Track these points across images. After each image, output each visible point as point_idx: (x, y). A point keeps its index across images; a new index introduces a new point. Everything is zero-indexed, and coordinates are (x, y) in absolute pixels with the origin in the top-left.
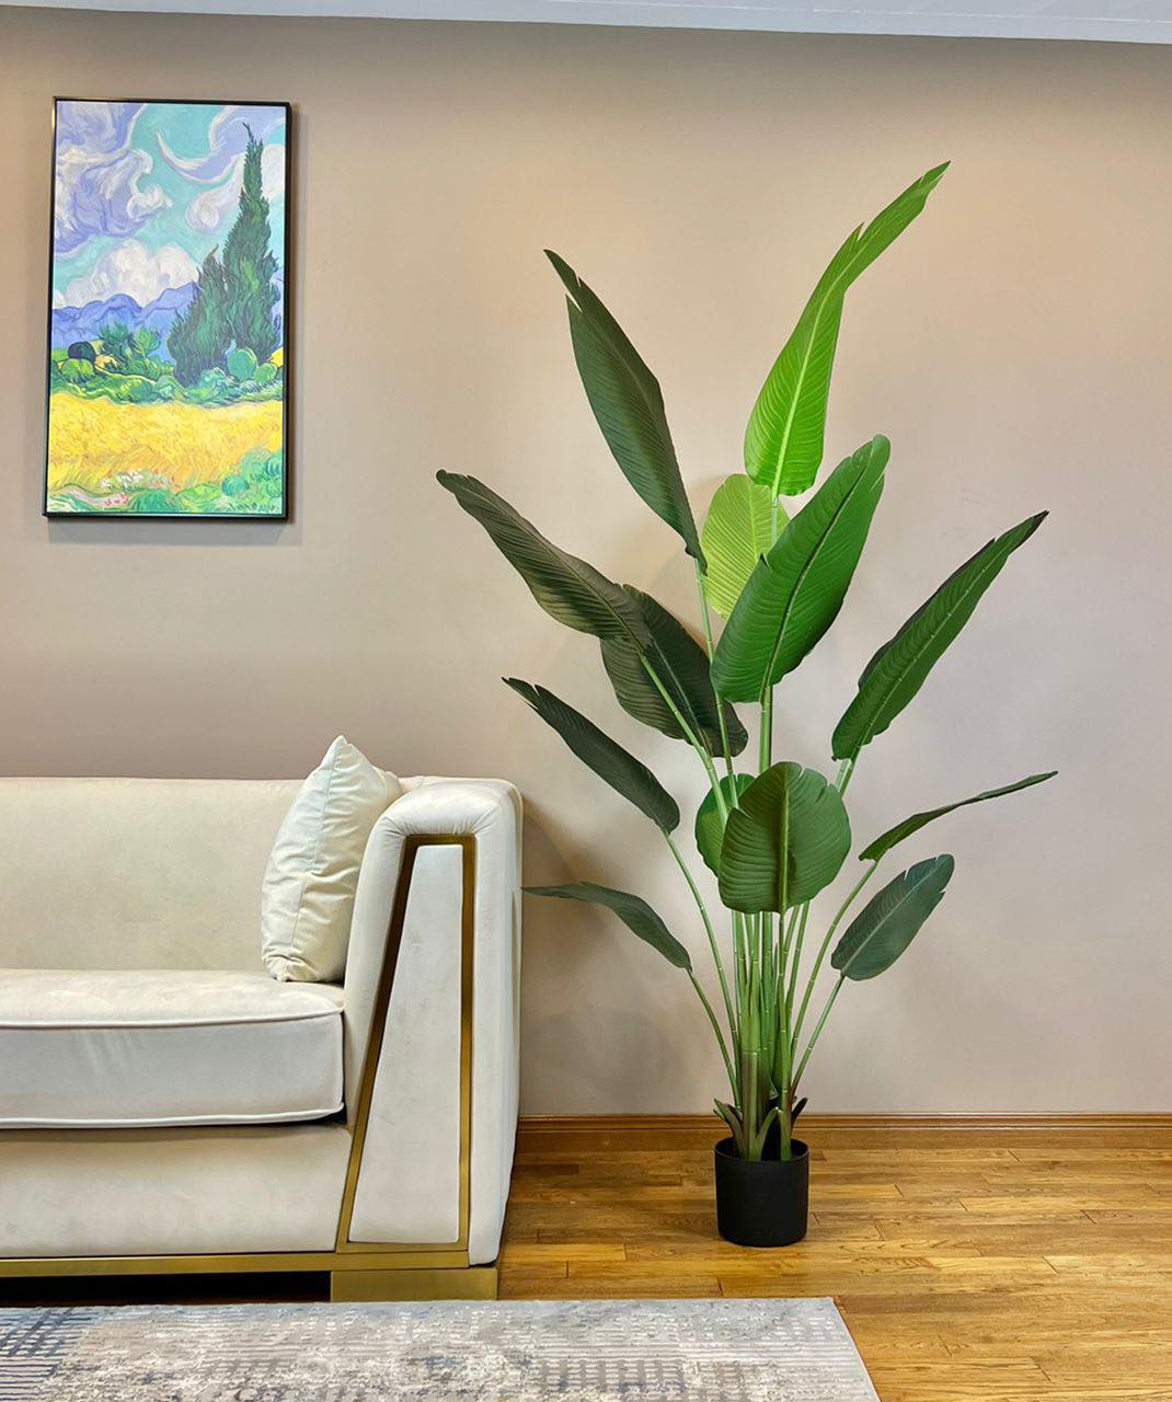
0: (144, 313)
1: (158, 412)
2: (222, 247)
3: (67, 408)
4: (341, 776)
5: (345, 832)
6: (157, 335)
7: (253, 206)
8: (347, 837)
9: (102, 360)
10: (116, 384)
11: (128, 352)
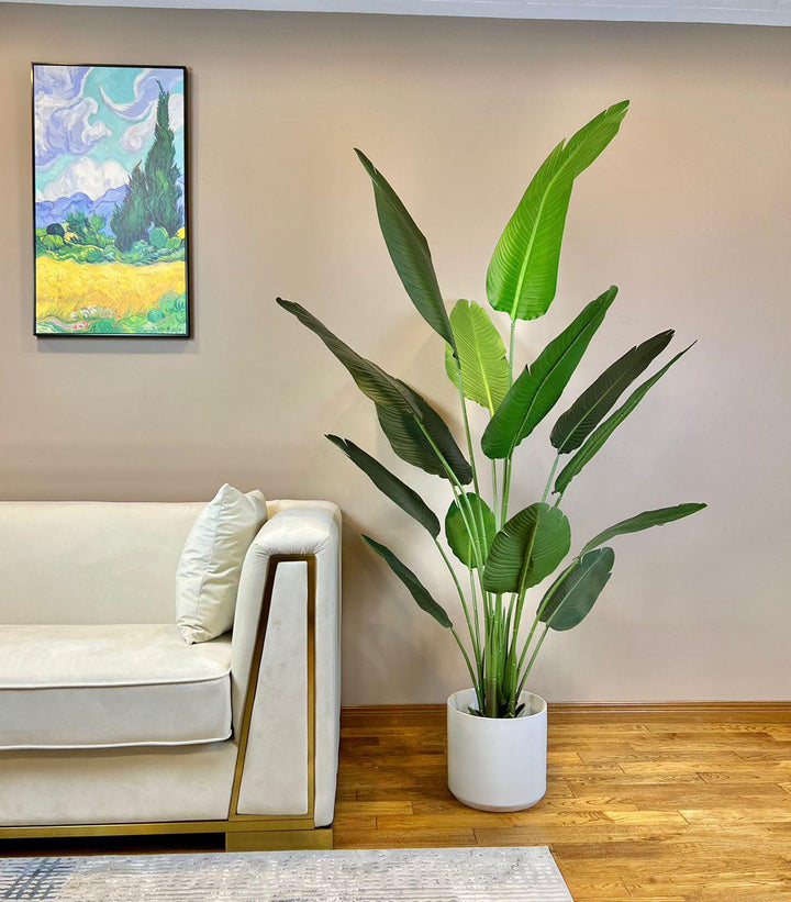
0: (95, 205)
1: (105, 269)
2: (144, 161)
3: (47, 266)
4: (227, 509)
5: (229, 545)
6: (104, 219)
7: (163, 134)
8: (230, 548)
9: (69, 236)
10: (78, 251)
11: (85, 230)
